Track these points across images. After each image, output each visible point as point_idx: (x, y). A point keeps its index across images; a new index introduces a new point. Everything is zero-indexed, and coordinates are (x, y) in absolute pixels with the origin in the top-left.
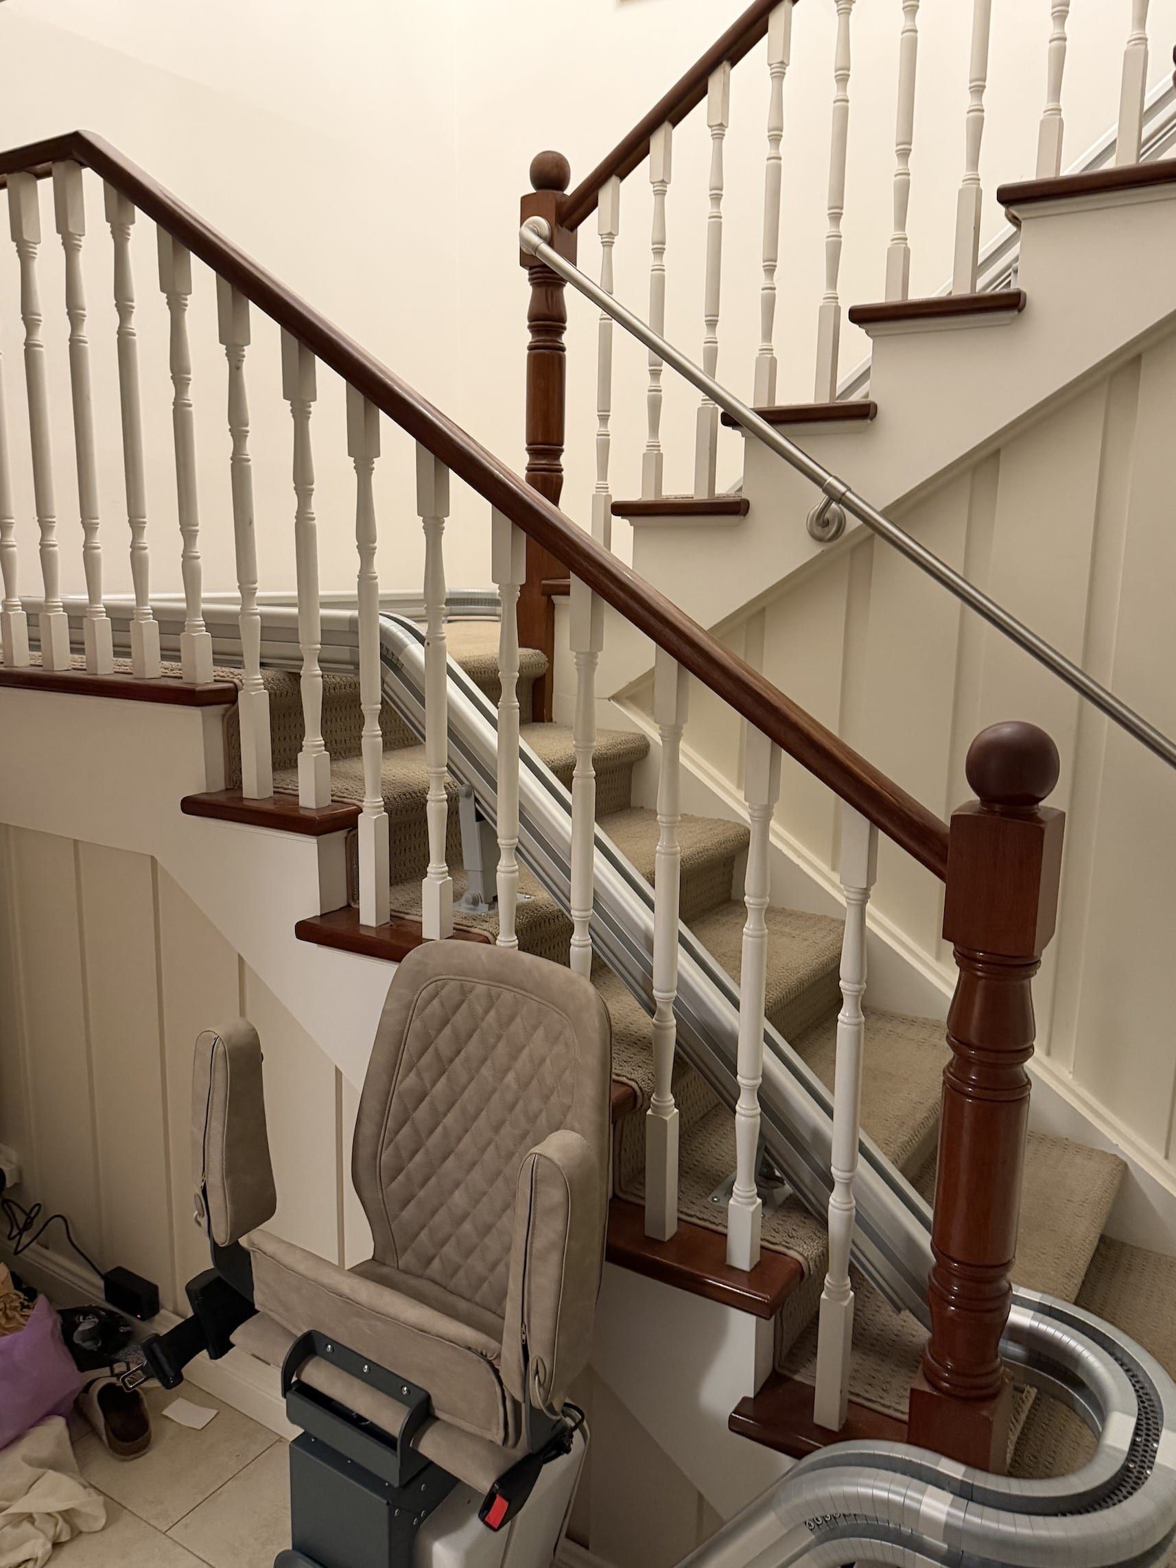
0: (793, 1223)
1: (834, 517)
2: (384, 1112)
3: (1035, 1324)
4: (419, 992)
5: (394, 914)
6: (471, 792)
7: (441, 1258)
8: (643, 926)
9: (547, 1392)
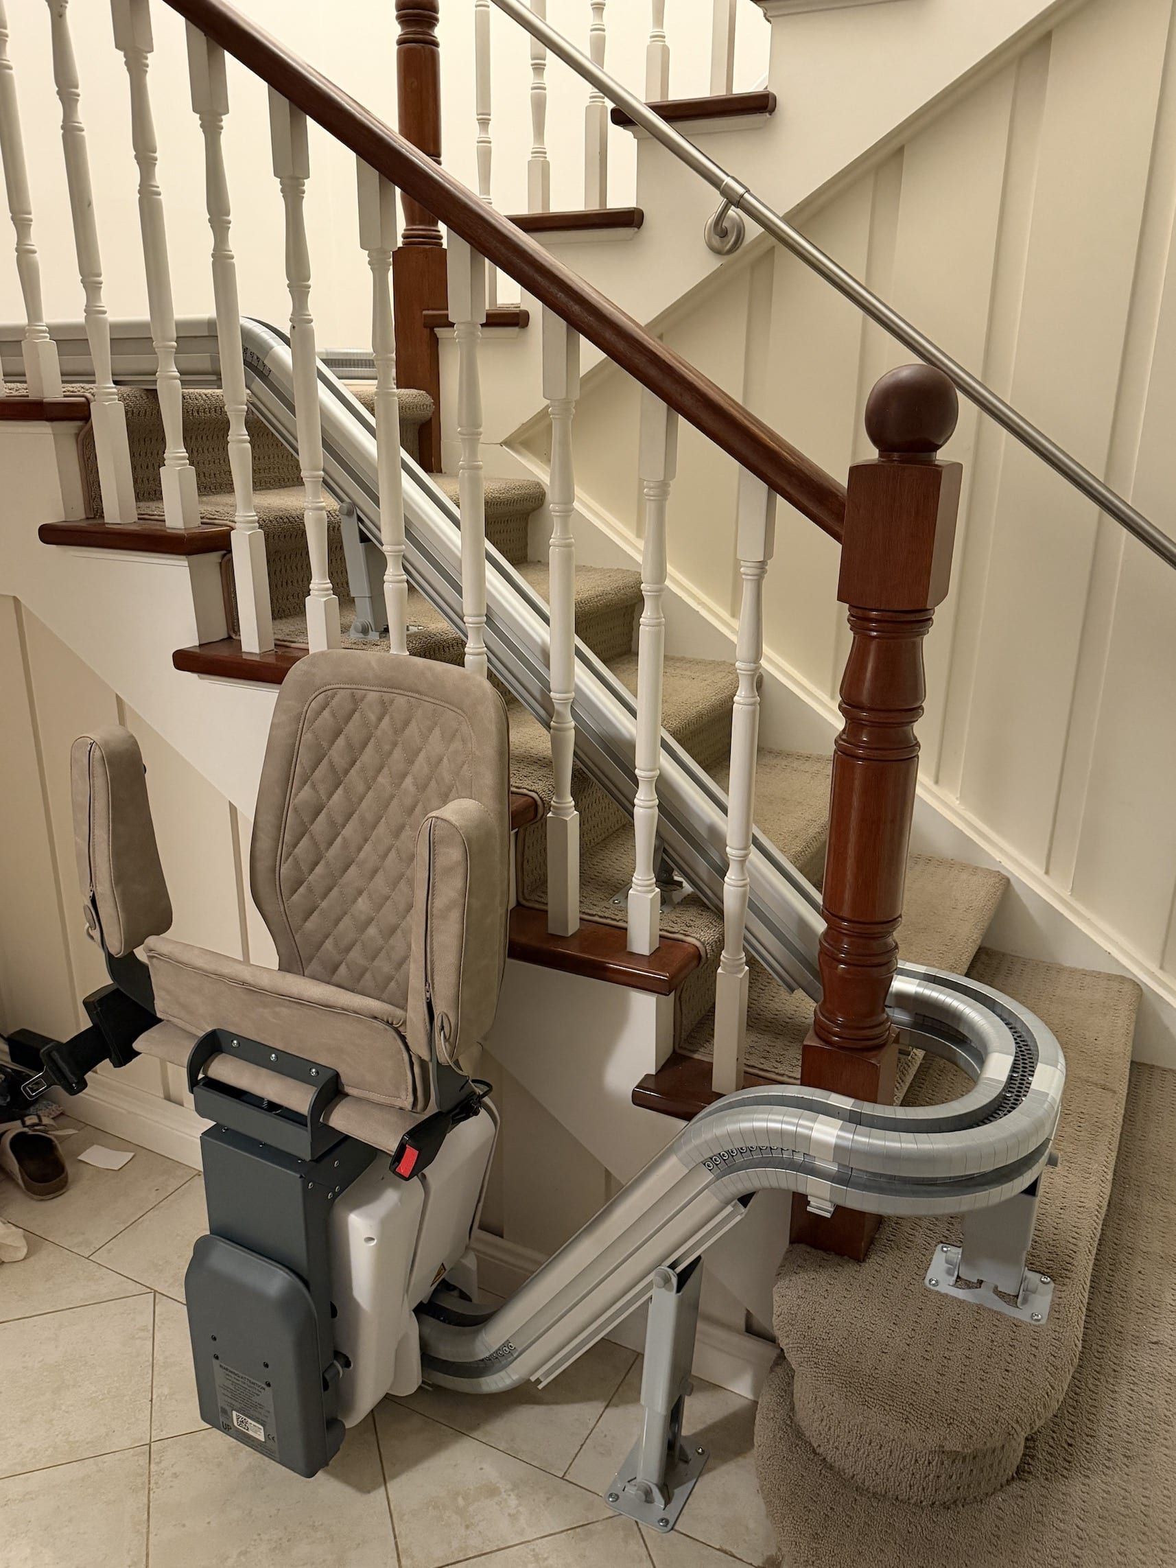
0: (690, 915)
1: (733, 227)
2: (280, 827)
3: (920, 990)
4: (308, 703)
5: (278, 642)
6: (352, 510)
7: (347, 965)
8: (539, 640)
9: (453, 1047)
